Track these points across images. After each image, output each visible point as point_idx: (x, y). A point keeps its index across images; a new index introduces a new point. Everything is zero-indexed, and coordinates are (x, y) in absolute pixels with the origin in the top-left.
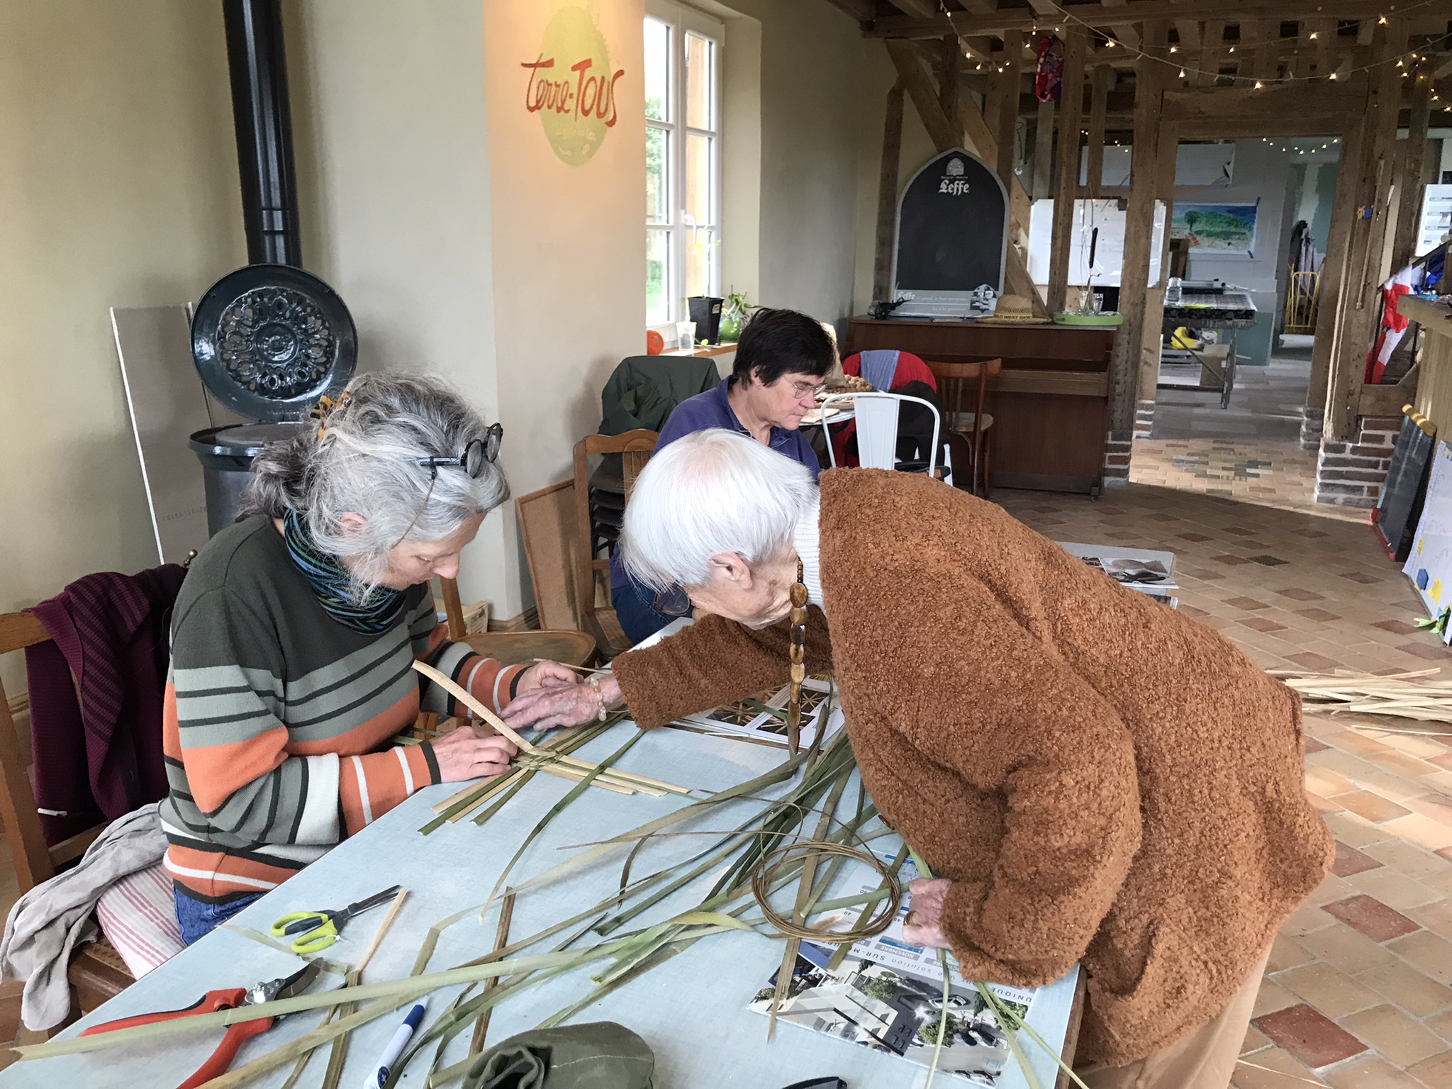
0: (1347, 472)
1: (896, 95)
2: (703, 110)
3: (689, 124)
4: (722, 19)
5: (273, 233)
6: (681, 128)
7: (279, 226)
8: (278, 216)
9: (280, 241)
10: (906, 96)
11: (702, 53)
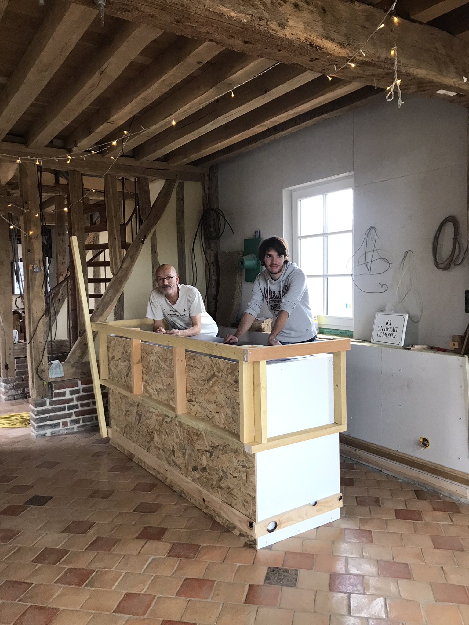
0: (50, 416)
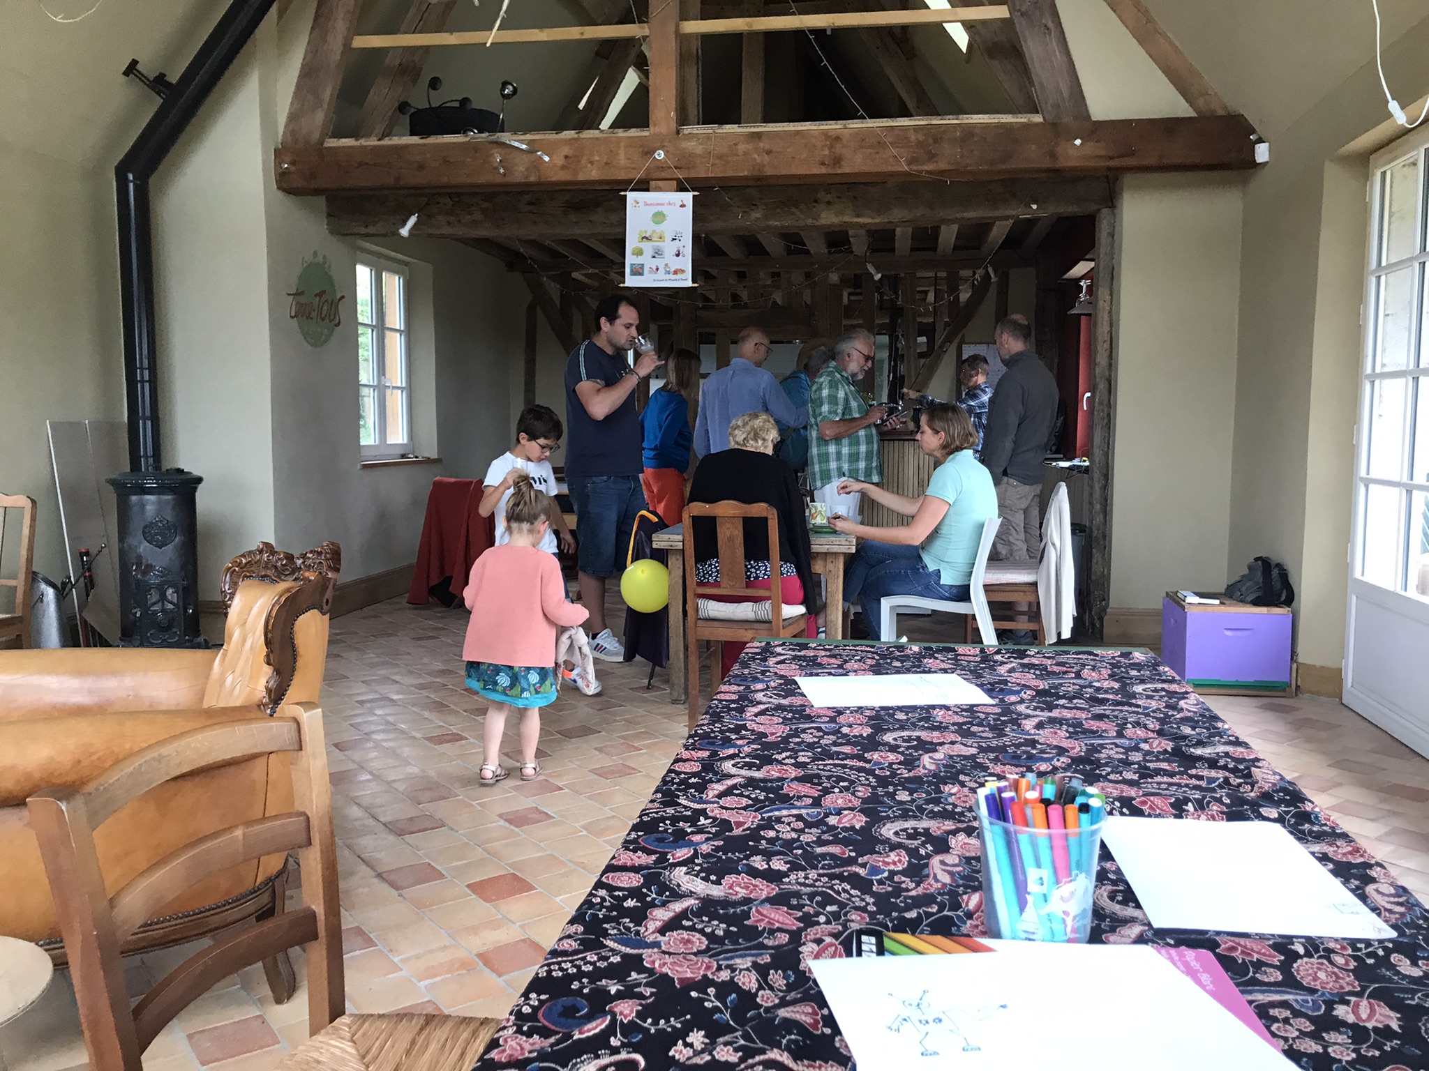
1: (531, 309)
2: (395, 316)
3: (387, 325)
4: (407, 264)
5: (142, 381)
6: (380, 327)
7: (146, 377)
8: (146, 373)
9: (147, 385)
10: (538, 308)
11: (394, 285)
